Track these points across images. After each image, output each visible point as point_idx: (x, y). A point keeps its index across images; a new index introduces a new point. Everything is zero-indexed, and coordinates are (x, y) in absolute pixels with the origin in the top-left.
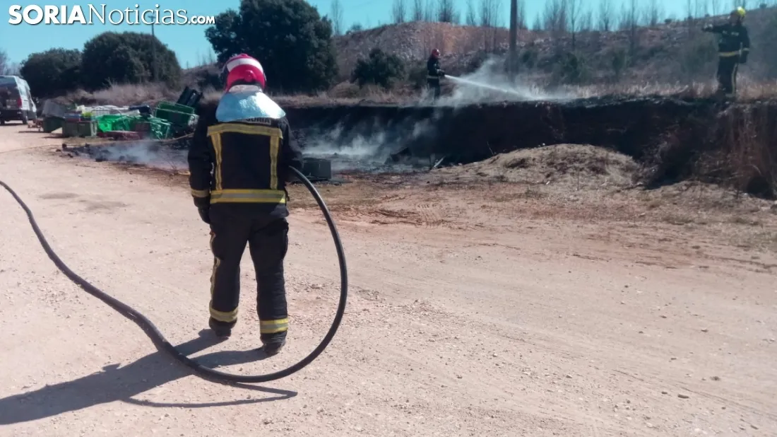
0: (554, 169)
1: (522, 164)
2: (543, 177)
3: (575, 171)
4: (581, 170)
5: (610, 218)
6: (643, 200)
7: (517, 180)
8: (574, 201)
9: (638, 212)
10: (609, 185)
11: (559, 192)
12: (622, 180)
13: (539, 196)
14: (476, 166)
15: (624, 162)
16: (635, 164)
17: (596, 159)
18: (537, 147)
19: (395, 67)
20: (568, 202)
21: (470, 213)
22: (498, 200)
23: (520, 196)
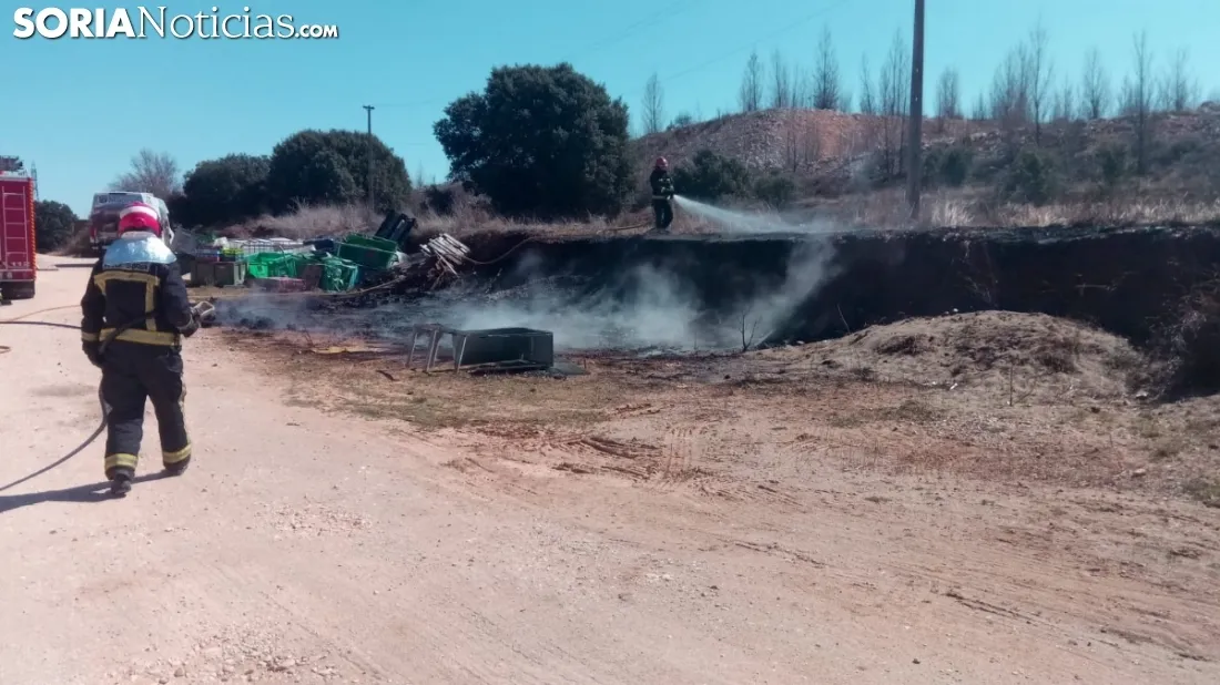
0: (969, 359)
1: (907, 347)
2: (945, 374)
3: (1010, 365)
4: (1023, 362)
5: (1066, 477)
6: (1143, 435)
7: (893, 379)
8: (995, 431)
9: (1131, 466)
10: (1078, 396)
11: (970, 409)
12: (1106, 386)
13: (925, 415)
14: (827, 348)
15: (1111, 350)
16: (1134, 354)
17: (1053, 342)
18: (944, 315)
19: (735, 178)
20: (985, 434)
21: (768, 452)
22: (840, 424)
23: (885, 415)
